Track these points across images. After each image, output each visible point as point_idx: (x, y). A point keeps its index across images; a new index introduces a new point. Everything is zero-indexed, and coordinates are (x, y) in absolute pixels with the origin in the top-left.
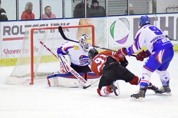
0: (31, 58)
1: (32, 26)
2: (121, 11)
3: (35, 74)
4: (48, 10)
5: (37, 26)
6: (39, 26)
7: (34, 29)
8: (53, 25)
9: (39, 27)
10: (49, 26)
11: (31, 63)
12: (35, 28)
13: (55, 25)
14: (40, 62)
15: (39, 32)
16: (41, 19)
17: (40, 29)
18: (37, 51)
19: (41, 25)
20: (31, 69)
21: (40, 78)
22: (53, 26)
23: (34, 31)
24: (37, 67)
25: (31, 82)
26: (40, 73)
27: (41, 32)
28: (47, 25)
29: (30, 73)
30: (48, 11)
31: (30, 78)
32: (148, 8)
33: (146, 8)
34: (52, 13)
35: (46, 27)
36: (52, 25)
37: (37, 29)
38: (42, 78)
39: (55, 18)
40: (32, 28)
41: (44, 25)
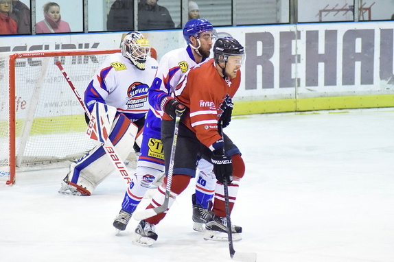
0: (9, 123)
1: (12, 49)
2: (217, 16)
3: (19, 161)
4: (53, 12)
5: (24, 48)
6: (28, 48)
7: (17, 56)
8: (61, 47)
9: (27, 52)
10: (52, 50)
11: (9, 134)
12: (19, 53)
13: (64, 46)
14: (31, 133)
15: (27, 63)
17: (30, 56)
18: (23, 107)
19: (33, 48)
20: (8, 147)
21: (31, 169)
22: (60, 50)
23: (18, 60)
24: (24, 143)
25: (9, 179)
26: (29, 155)
27: (33, 64)
28: (47, 47)
29: (8, 157)
30: (53, 15)
31: (7, 169)
32: (278, 10)
33: (274, 10)
34: (62, 19)
35: (43, 51)
36: (57, 47)
37: (23, 57)
38: (36, 168)
39: (68, 31)
40: (12, 53)
41: (40, 47)
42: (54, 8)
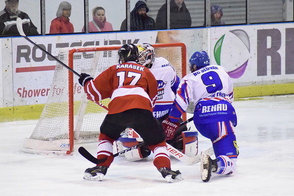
0: (68, 104)
1: (70, 45)
2: (233, 16)
3: (77, 135)
4: (99, 15)
5: (79, 44)
6: (83, 44)
7: (75, 51)
8: (108, 43)
9: (82, 47)
10: (102, 45)
11: (68, 114)
12: (76, 48)
13: (112, 42)
14: (86, 113)
15: (82, 56)
16: (87, 31)
17: (84, 51)
18: (79, 91)
19: (86, 44)
20: (68, 124)
21: (86, 141)
22: (108, 46)
23: (75, 54)
24: (80, 121)
25: (68, 149)
26: (85, 132)
27: (86, 57)
28: (98, 43)
29: (68, 132)
30: (99, 17)
31: (67, 141)
32: (284, 10)
33: (281, 11)
34: (107, 21)
35: (95, 46)
36: (106, 43)
37: (80, 51)
38: (90, 141)
39: (111, 30)
40: (71, 48)
41: (92, 43)
42: (100, 11)
